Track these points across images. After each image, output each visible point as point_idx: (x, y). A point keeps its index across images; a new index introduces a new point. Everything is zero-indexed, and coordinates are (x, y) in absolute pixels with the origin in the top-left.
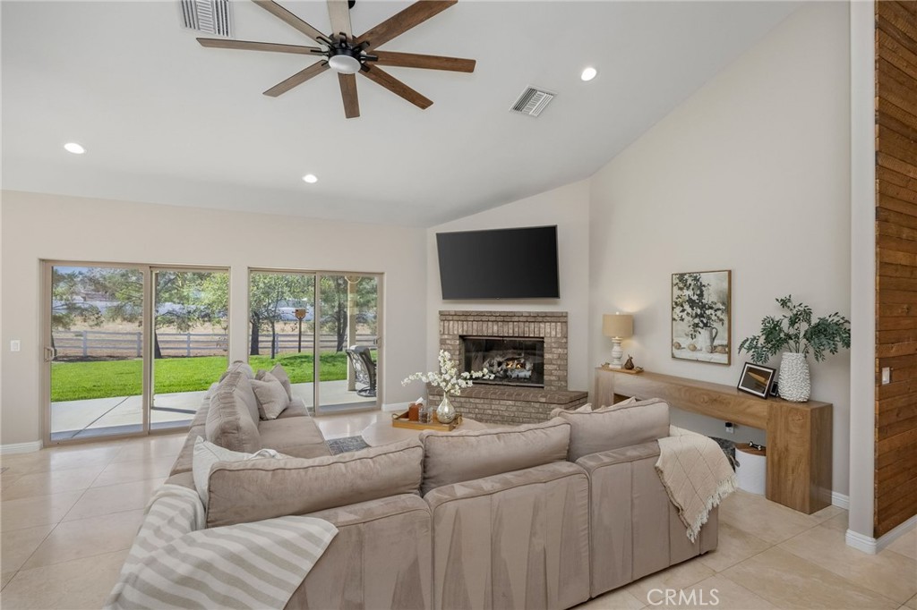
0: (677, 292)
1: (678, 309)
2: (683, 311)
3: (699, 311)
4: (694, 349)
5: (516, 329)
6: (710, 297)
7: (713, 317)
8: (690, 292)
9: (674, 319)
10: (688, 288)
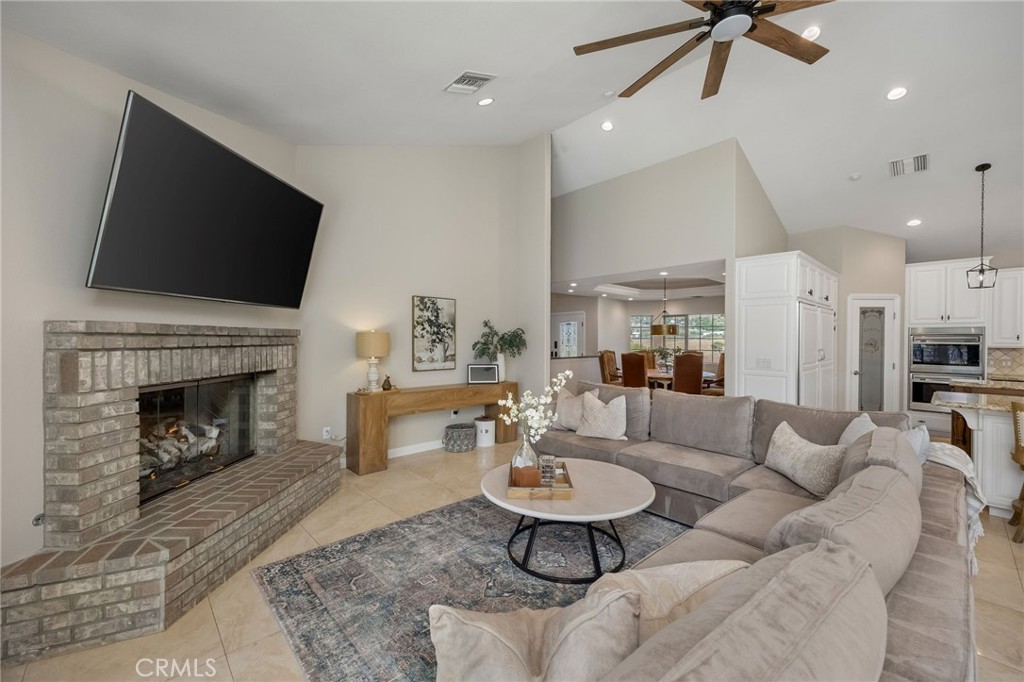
0: (417, 312)
1: (419, 328)
2: (424, 329)
3: (436, 330)
4: (432, 360)
5: (246, 361)
6: (443, 319)
7: (446, 334)
8: (429, 314)
9: (414, 337)
10: (427, 310)
